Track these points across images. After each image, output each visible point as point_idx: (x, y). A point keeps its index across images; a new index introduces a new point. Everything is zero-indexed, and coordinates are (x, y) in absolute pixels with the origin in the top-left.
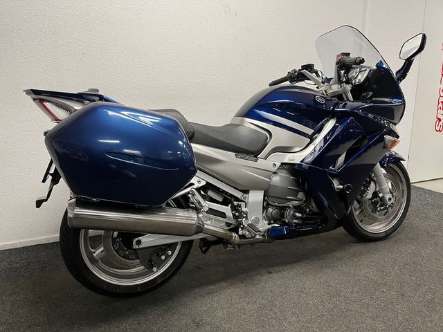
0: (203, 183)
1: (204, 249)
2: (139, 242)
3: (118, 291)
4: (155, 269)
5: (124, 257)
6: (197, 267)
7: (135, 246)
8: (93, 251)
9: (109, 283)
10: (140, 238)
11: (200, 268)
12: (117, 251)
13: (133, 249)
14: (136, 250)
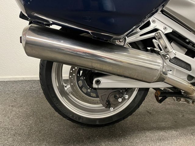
0: (169, 31)
1: (160, 98)
2: (98, 82)
3: (81, 121)
4: (112, 109)
5: (86, 94)
6: (148, 112)
7: (95, 86)
8: (65, 85)
9: (74, 113)
10: (100, 79)
11: (150, 113)
12: (81, 88)
13: (92, 88)
14: (95, 89)
